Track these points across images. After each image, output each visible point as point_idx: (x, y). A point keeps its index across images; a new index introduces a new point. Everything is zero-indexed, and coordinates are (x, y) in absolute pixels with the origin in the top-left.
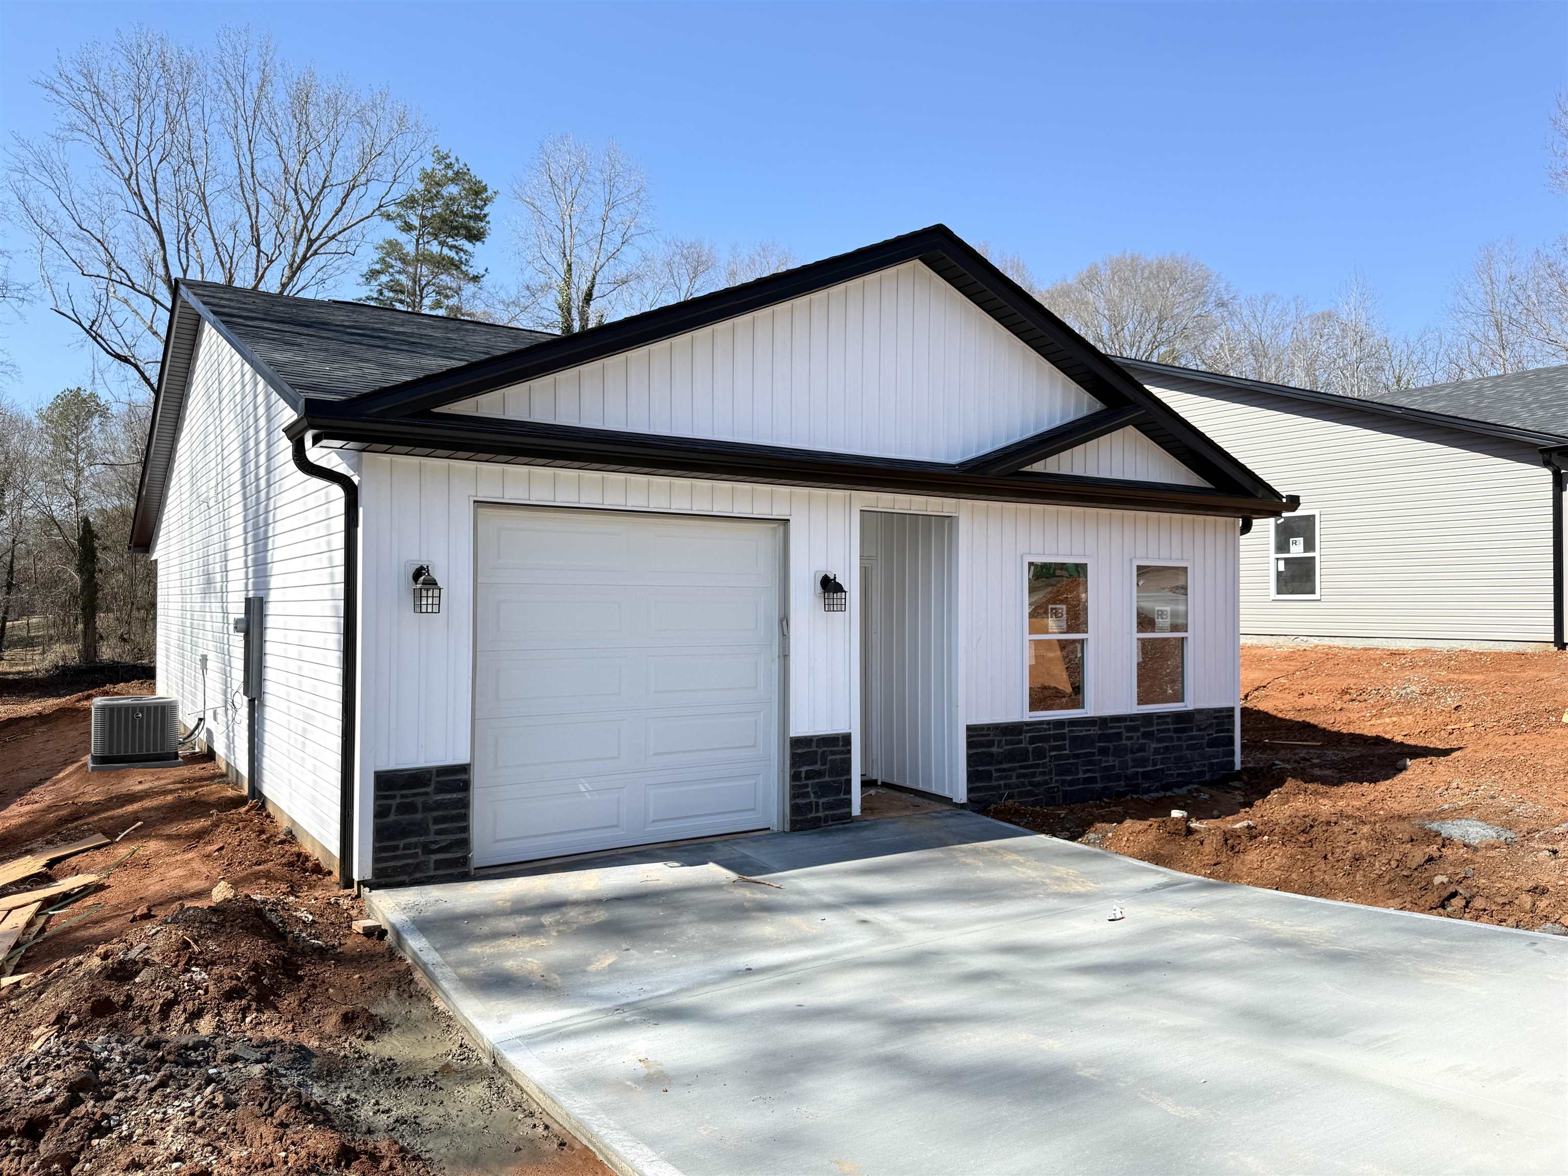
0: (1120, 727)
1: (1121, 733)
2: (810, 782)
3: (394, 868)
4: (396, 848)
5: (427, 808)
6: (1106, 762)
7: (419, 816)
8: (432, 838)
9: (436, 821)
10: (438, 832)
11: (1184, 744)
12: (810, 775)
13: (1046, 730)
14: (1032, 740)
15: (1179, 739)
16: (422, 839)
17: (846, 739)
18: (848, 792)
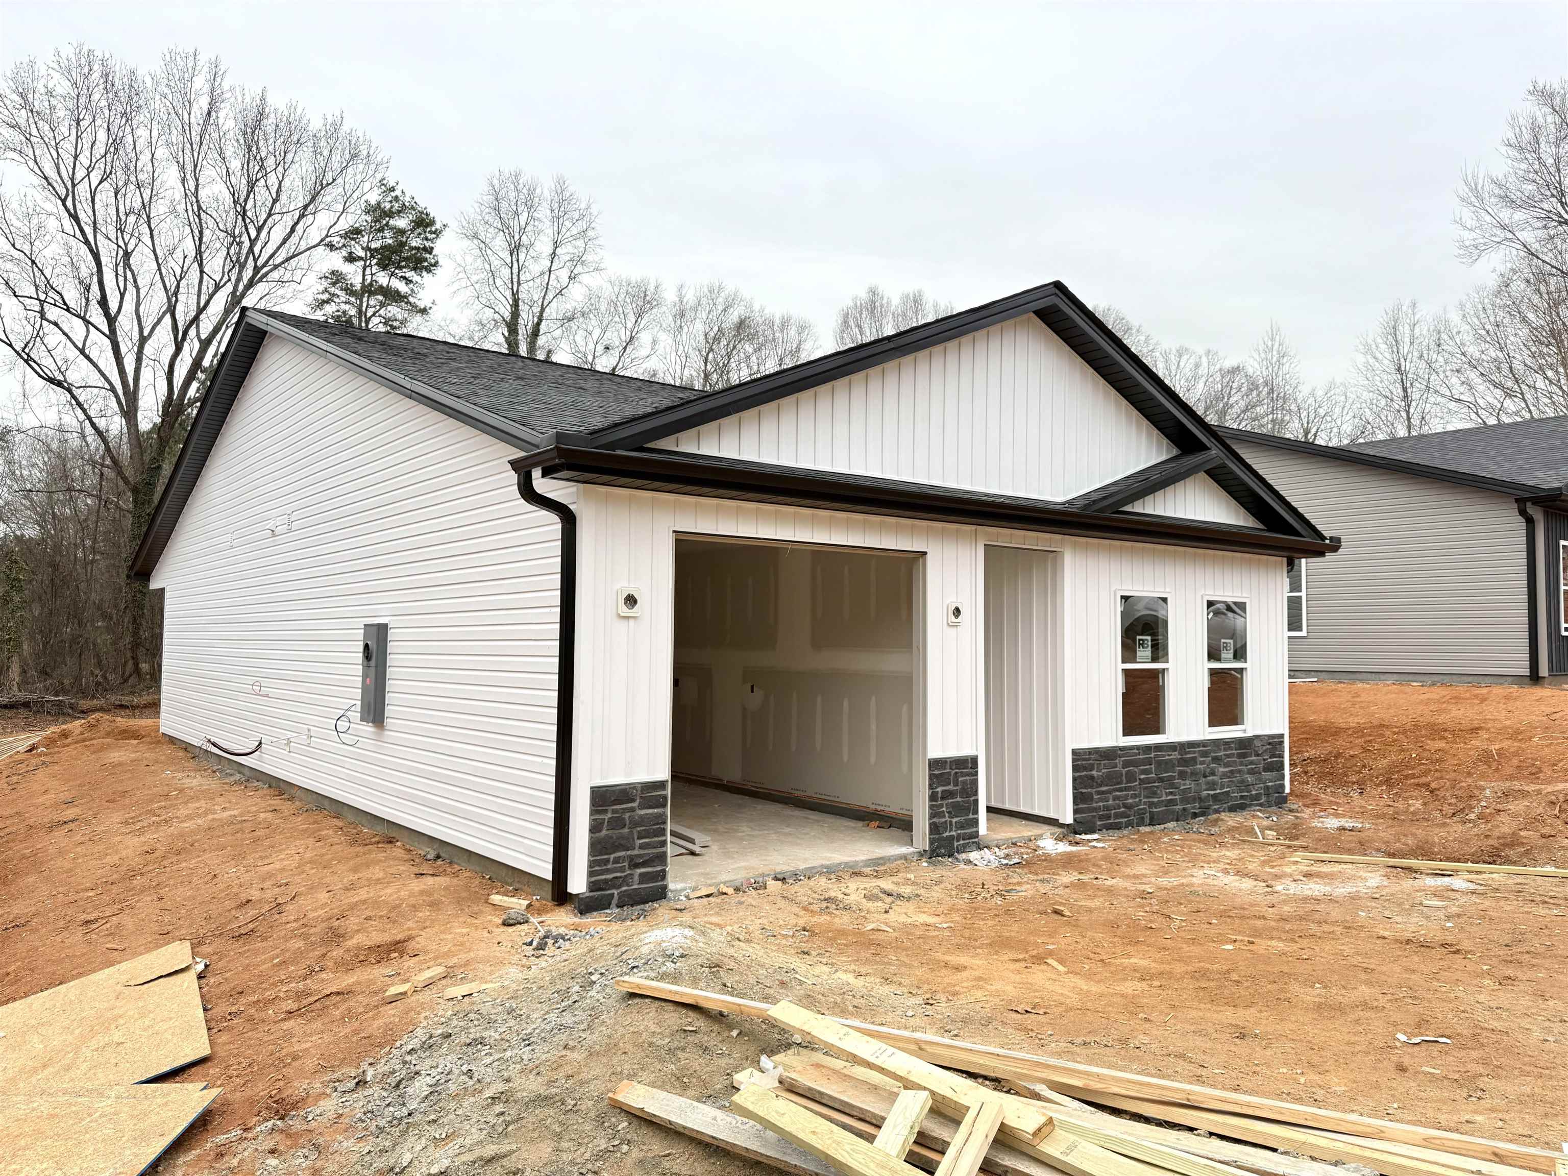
0: (1194, 753)
1: (1196, 758)
2: (945, 802)
3: (606, 881)
4: (608, 861)
5: (634, 824)
6: (1184, 785)
7: (626, 831)
8: (636, 852)
9: (640, 836)
10: (642, 847)
11: (1246, 769)
12: (947, 795)
13: (1136, 754)
14: (1126, 764)
15: (1241, 764)
16: (628, 853)
17: (974, 760)
18: (976, 812)
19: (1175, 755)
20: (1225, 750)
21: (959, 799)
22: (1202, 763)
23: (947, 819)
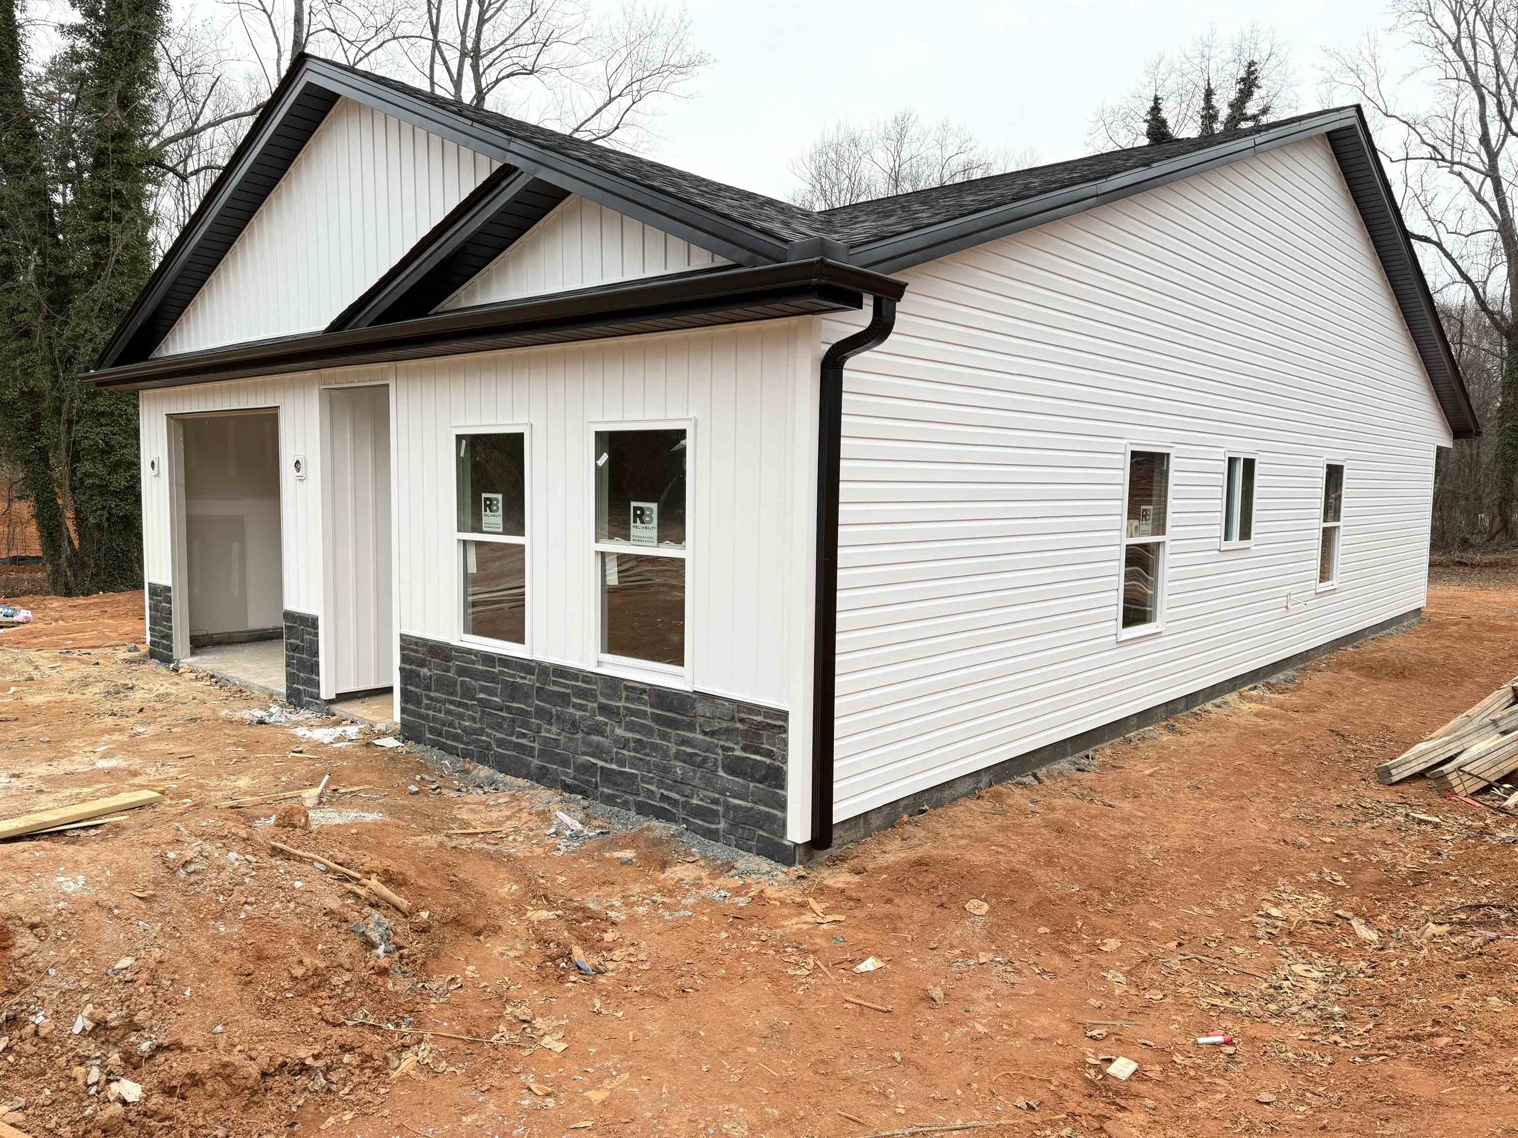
0: (566, 686)
6: (549, 731)
11: (673, 749)
13: (473, 662)
15: (664, 736)
22: (581, 707)
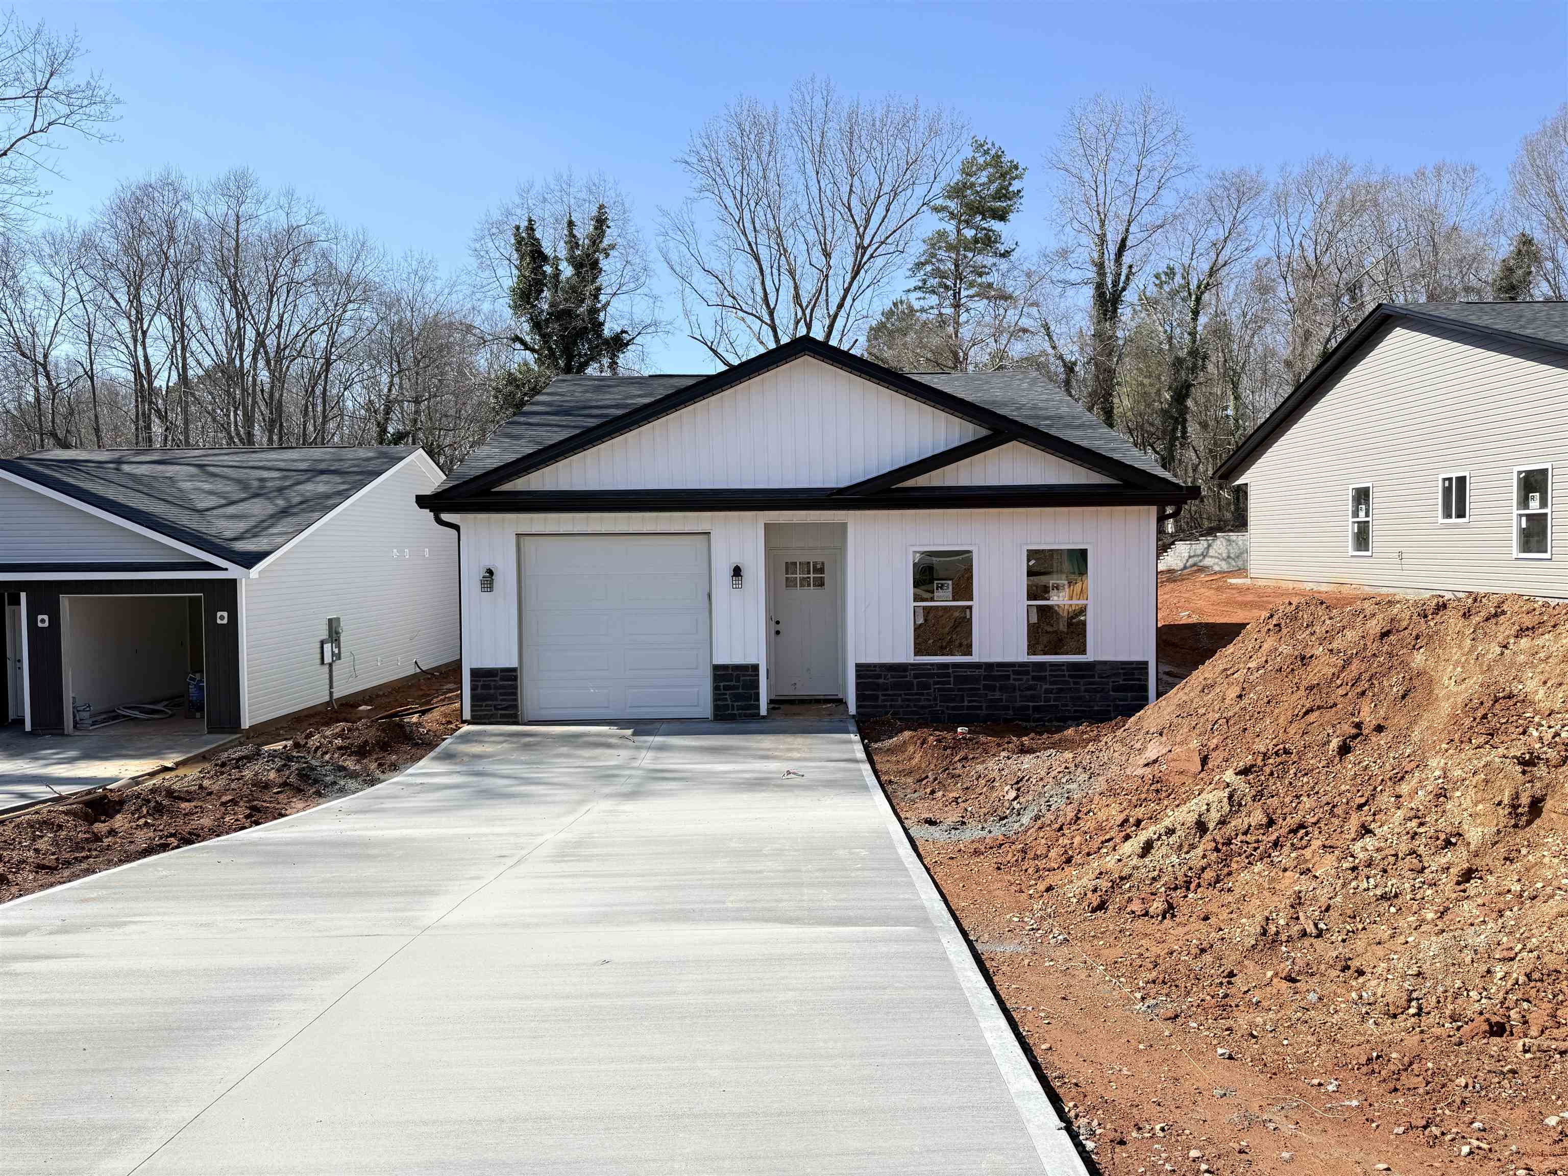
1: (1009, 676)
2: (728, 692)
3: (480, 716)
4: (481, 706)
5: (496, 688)
7: (492, 691)
8: (499, 703)
9: (501, 694)
10: (502, 700)
12: (725, 688)
14: (916, 676)
16: (494, 703)
17: (755, 668)
18: (758, 700)
19: (982, 672)
20: (1051, 671)
21: (741, 691)
23: (729, 702)
